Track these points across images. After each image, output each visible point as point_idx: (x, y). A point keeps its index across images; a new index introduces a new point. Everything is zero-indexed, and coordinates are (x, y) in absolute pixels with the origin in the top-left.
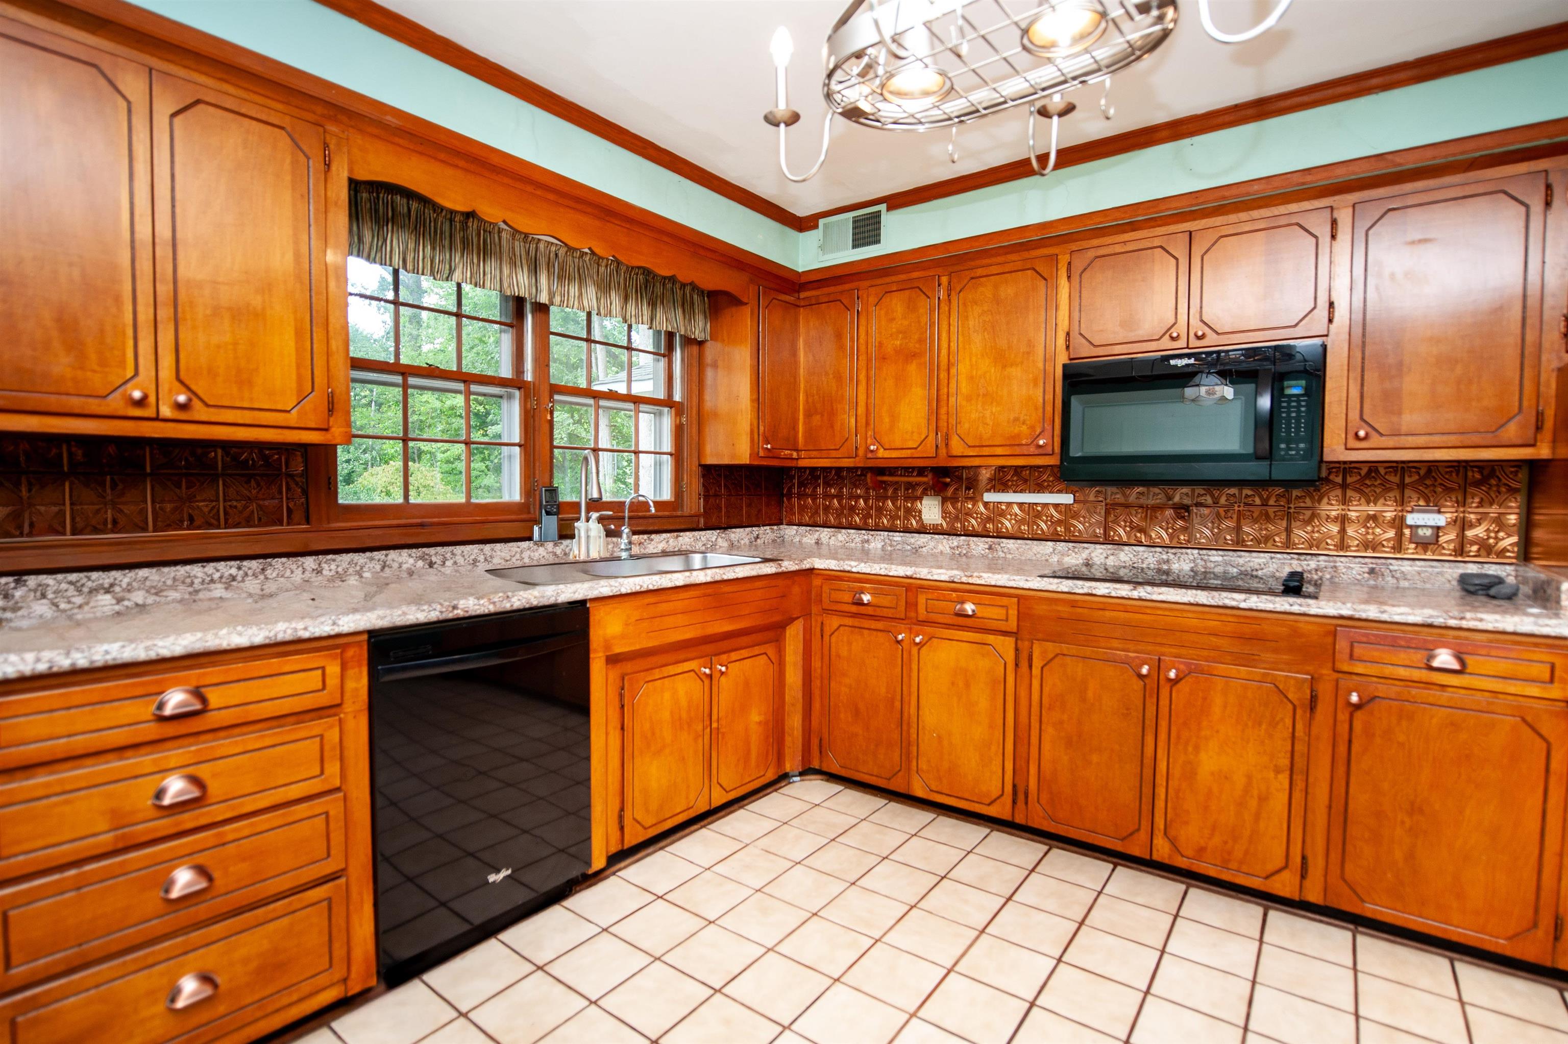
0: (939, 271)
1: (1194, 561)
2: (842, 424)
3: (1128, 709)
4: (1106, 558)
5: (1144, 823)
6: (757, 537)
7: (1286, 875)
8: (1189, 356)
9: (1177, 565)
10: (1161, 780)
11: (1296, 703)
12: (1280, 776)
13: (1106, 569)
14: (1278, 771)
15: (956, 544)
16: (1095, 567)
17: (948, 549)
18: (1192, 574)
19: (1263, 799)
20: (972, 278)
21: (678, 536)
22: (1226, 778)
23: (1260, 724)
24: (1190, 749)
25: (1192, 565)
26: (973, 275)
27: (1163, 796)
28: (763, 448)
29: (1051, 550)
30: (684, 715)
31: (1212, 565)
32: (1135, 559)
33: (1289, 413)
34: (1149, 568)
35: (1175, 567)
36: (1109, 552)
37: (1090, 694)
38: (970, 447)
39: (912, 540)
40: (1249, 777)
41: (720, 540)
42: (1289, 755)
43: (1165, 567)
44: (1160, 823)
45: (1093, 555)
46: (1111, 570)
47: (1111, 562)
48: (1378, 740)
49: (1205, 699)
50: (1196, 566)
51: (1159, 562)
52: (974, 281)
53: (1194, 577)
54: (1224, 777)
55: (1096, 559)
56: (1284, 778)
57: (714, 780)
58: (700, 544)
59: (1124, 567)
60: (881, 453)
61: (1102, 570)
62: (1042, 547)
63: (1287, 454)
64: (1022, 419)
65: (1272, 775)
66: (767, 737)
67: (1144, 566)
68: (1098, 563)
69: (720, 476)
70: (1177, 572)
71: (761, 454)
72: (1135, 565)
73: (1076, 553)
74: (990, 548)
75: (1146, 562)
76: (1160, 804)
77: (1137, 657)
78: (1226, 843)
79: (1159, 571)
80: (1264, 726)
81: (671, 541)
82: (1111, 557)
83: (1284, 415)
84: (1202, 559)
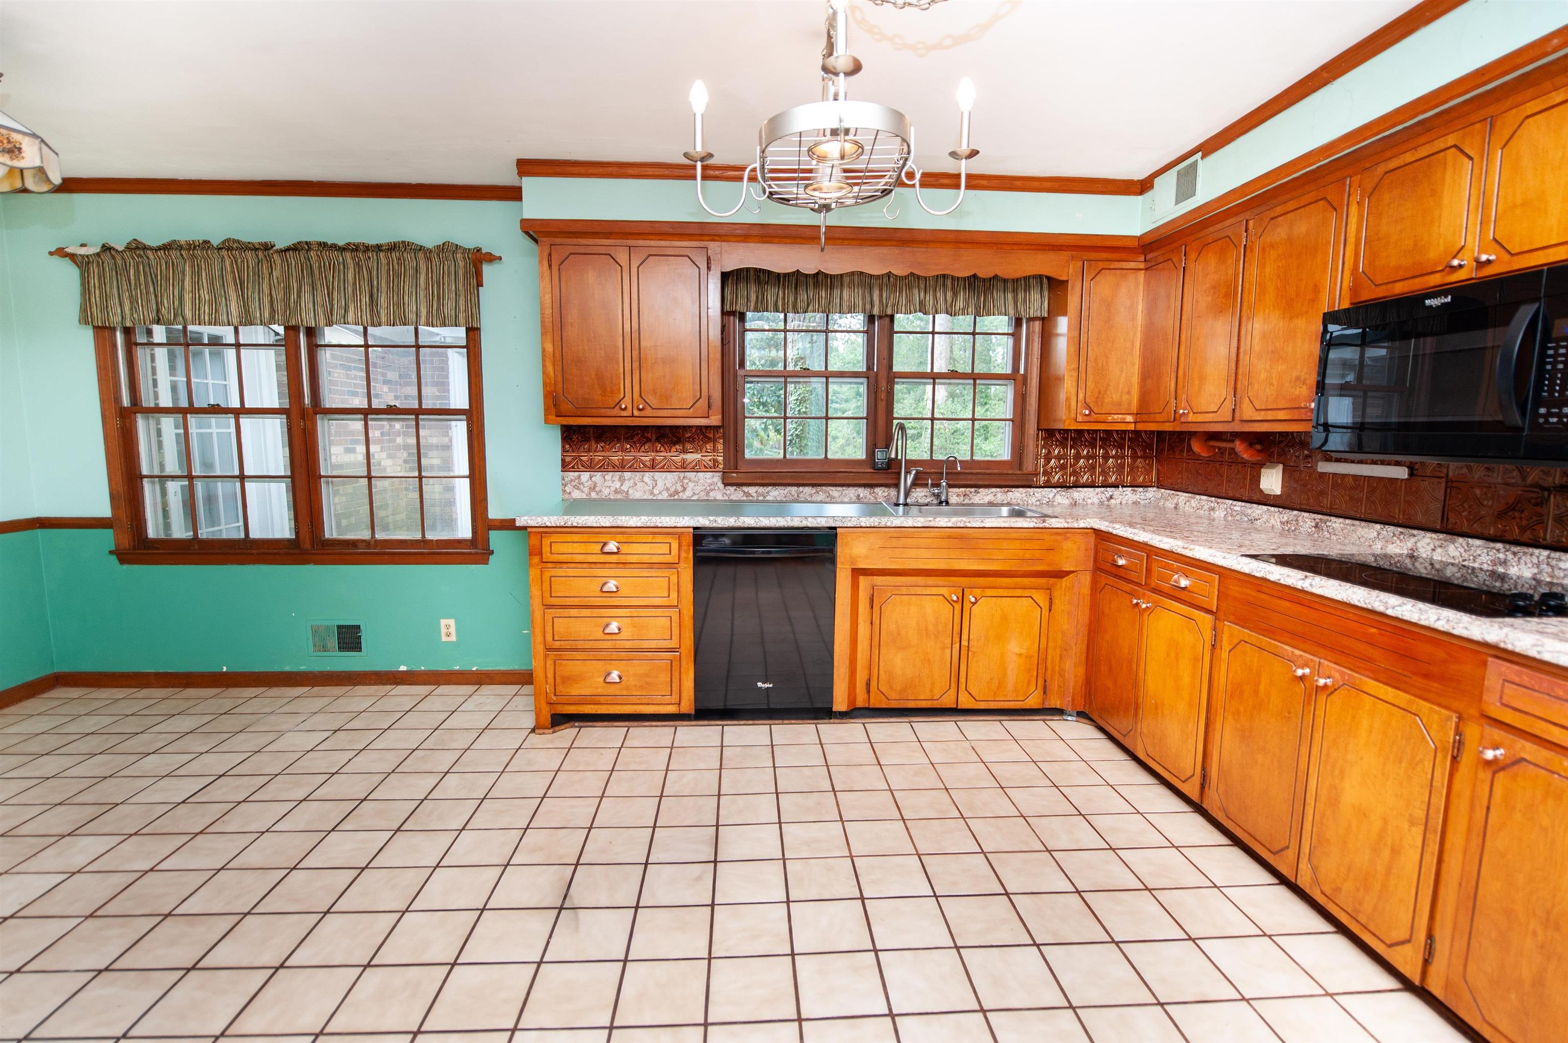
0: (1247, 215)
1: (1538, 565)
2: (1165, 387)
3: (1289, 713)
4: (1433, 550)
5: (1292, 841)
6: (1111, 497)
7: (1407, 949)
8: (1444, 293)
9: (1516, 569)
10: (1310, 800)
11: (1438, 744)
12: (1414, 829)
13: (1432, 564)
14: (1412, 823)
15: (1286, 518)
16: (1420, 560)
17: (1279, 524)
18: (1534, 583)
19: (1395, 851)
20: (1272, 219)
21: (1008, 491)
22: (1365, 815)
23: (1400, 762)
24: (1337, 772)
25: (1536, 571)
26: (1272, 215)
27: (1310, 818)
28: (1081, 414)
29: (1375, 534)
30: (931, 627)
31: (1562, 574)
32: (1465, 555)
33: (1554, 364)
34: (1481, 569)
35: (1513, 571)
36: (1437, 543)
38: (1257, 410)
39: (1249, 511)
40: (1385, 821)
41: (1058, 497)
42: (1425, 807)
43: (1501, 570)
44: (1306, 846)
45: (1419, 545)
46: (1437, 566)
47: (1438, 556)
48: (1518, 816)
49: (1354, 717)
50: (1540, 572)
51: (1494, 563)
52: (1272, 222)
53: (1535, 588)
54: (1362, 813)
55: (1422, 550)
56: (1418, 831)
57: (962, 686)
58: (1034, 500)
59: (1453, 564)
60: (1191, 418)
61: (1427, 564)
62: (1366, 530)
63: (1547, 422)
65: (1406, 825)
66: (1029, 670)
67: (1476, 565)
68: (1424, 556)
69: (1066, 439)
70: (1515, 578)
71: (1080, 419)
72: (1466, 563)
73: (1401, 541)
74: (1316, 526)
75: (1479, 560)
76: (1308, 825)
78: (1358, 890)
79: (1493, 574)
80: (1404, 765)
81: (999, 495)
82: (1439, 550)
83: (1549, 367)
84: (1548, 564)
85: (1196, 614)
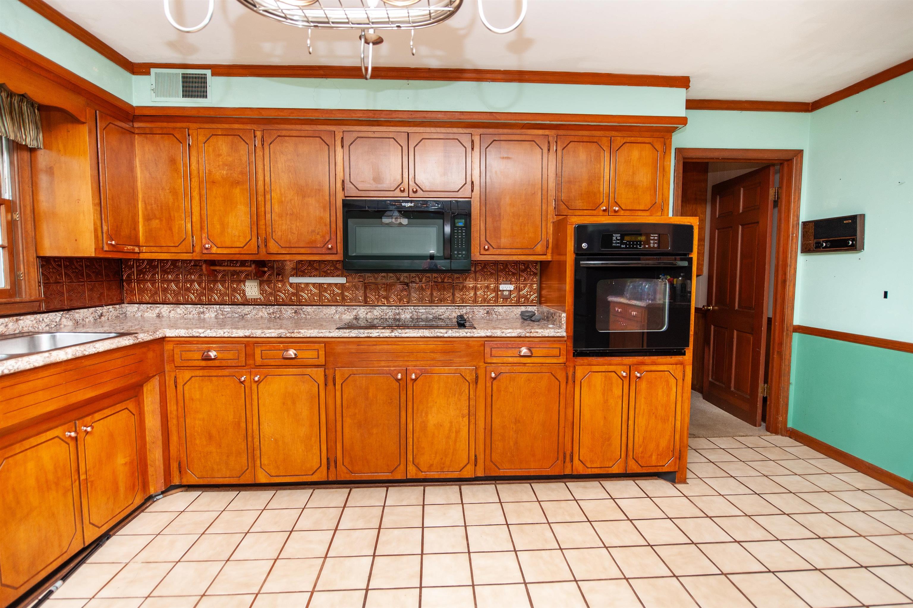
0: (254, 127)
1: (412, 313)
2: (180, 228)
3: (391, 400)
4: (367, 314)
5: (402, 460)
6: (101, 315)
7: (469, 467)
9: (404, 315)
10: (410, 435)
11: (470, 381)
12: (464, 419)
13: (367, 321)
14: (463, 417)
15: (271, 311)
16: (361, 320)
17: (266, 315)
18: (411, 320)
19: (458, 432)
20: (279, 136)
21: (17, 320)
22: (441, 425)
23: (455, 395)
24: (424, 415)
25: (411, 315)
26: (279, 134)
27: (411, 443)
28: (107, 244)
29: (335, 311)
30: (51, 477)
31: (421, 315)
32: (382, 314)
33: (458, 236)
34: (390, 318)
35: (403, 316)
36: (368, 310)
37: (370, 395)
38: (282, 247)
39: (239, 310)
40: (451, 423)
41: (64, 320)
42: (468, 408)
43: (398, 317)
44: (410, 457)
45: (359, 313)
46: (370, 321)
47: (369, 316)
48: (502, 393)
49: (429, 387)
50: (413, 315)
51: (394, 315)
52: (280, 138)
53: (412, 322)
54: (439, 426)
55: (361, 315)
56: (466, 419)
57: (86, 521)
58: (43, 325)
59: (377, 319)
60: (214, 250)
61: (364, 321)
62: (328, 310)
63: (458, 256)
64: (316, 231)
65: (461, 419)
66: (133, 474)
67: (387, 317)
68: (362, 317)
69: (60, 266)
70: (404, 319)
71: (106, 248)
72: (382, 317)
73: (349, 312)
74: (296, 312)
75: (388, 315)
76: (410, 447)
77: (395, 370)
78: (442, 459)
79: (395, 319)
80: (456, 396)
81: (10, 325)
82: (369, 314)
83: (456, 237)
84: (415, 311)
85: (308, 371)
